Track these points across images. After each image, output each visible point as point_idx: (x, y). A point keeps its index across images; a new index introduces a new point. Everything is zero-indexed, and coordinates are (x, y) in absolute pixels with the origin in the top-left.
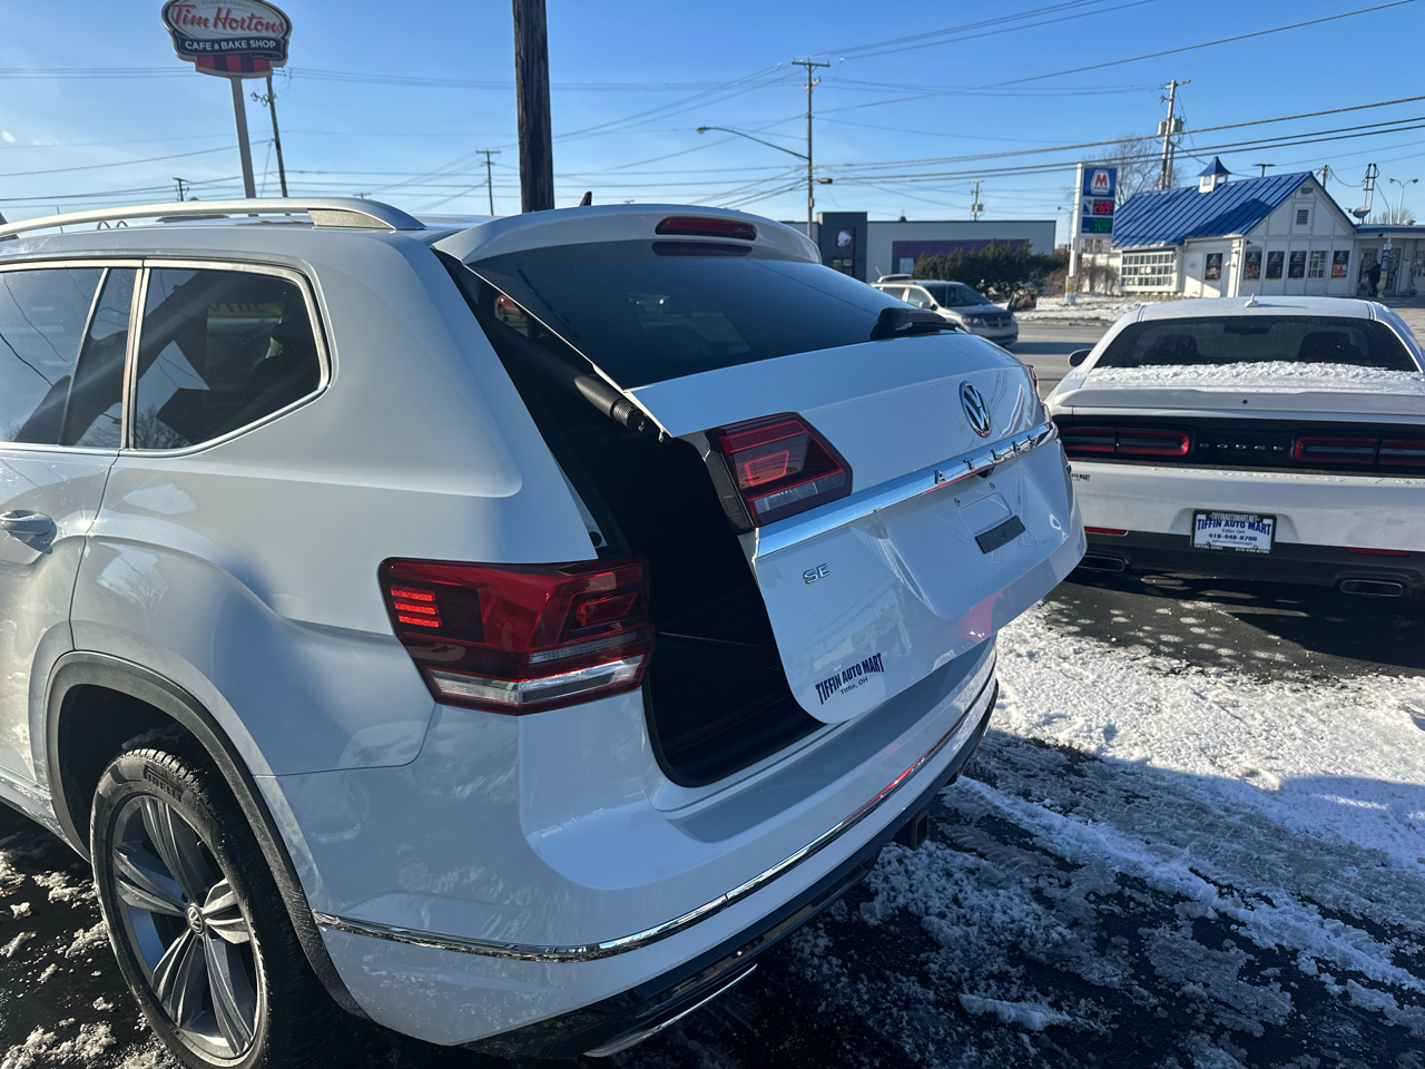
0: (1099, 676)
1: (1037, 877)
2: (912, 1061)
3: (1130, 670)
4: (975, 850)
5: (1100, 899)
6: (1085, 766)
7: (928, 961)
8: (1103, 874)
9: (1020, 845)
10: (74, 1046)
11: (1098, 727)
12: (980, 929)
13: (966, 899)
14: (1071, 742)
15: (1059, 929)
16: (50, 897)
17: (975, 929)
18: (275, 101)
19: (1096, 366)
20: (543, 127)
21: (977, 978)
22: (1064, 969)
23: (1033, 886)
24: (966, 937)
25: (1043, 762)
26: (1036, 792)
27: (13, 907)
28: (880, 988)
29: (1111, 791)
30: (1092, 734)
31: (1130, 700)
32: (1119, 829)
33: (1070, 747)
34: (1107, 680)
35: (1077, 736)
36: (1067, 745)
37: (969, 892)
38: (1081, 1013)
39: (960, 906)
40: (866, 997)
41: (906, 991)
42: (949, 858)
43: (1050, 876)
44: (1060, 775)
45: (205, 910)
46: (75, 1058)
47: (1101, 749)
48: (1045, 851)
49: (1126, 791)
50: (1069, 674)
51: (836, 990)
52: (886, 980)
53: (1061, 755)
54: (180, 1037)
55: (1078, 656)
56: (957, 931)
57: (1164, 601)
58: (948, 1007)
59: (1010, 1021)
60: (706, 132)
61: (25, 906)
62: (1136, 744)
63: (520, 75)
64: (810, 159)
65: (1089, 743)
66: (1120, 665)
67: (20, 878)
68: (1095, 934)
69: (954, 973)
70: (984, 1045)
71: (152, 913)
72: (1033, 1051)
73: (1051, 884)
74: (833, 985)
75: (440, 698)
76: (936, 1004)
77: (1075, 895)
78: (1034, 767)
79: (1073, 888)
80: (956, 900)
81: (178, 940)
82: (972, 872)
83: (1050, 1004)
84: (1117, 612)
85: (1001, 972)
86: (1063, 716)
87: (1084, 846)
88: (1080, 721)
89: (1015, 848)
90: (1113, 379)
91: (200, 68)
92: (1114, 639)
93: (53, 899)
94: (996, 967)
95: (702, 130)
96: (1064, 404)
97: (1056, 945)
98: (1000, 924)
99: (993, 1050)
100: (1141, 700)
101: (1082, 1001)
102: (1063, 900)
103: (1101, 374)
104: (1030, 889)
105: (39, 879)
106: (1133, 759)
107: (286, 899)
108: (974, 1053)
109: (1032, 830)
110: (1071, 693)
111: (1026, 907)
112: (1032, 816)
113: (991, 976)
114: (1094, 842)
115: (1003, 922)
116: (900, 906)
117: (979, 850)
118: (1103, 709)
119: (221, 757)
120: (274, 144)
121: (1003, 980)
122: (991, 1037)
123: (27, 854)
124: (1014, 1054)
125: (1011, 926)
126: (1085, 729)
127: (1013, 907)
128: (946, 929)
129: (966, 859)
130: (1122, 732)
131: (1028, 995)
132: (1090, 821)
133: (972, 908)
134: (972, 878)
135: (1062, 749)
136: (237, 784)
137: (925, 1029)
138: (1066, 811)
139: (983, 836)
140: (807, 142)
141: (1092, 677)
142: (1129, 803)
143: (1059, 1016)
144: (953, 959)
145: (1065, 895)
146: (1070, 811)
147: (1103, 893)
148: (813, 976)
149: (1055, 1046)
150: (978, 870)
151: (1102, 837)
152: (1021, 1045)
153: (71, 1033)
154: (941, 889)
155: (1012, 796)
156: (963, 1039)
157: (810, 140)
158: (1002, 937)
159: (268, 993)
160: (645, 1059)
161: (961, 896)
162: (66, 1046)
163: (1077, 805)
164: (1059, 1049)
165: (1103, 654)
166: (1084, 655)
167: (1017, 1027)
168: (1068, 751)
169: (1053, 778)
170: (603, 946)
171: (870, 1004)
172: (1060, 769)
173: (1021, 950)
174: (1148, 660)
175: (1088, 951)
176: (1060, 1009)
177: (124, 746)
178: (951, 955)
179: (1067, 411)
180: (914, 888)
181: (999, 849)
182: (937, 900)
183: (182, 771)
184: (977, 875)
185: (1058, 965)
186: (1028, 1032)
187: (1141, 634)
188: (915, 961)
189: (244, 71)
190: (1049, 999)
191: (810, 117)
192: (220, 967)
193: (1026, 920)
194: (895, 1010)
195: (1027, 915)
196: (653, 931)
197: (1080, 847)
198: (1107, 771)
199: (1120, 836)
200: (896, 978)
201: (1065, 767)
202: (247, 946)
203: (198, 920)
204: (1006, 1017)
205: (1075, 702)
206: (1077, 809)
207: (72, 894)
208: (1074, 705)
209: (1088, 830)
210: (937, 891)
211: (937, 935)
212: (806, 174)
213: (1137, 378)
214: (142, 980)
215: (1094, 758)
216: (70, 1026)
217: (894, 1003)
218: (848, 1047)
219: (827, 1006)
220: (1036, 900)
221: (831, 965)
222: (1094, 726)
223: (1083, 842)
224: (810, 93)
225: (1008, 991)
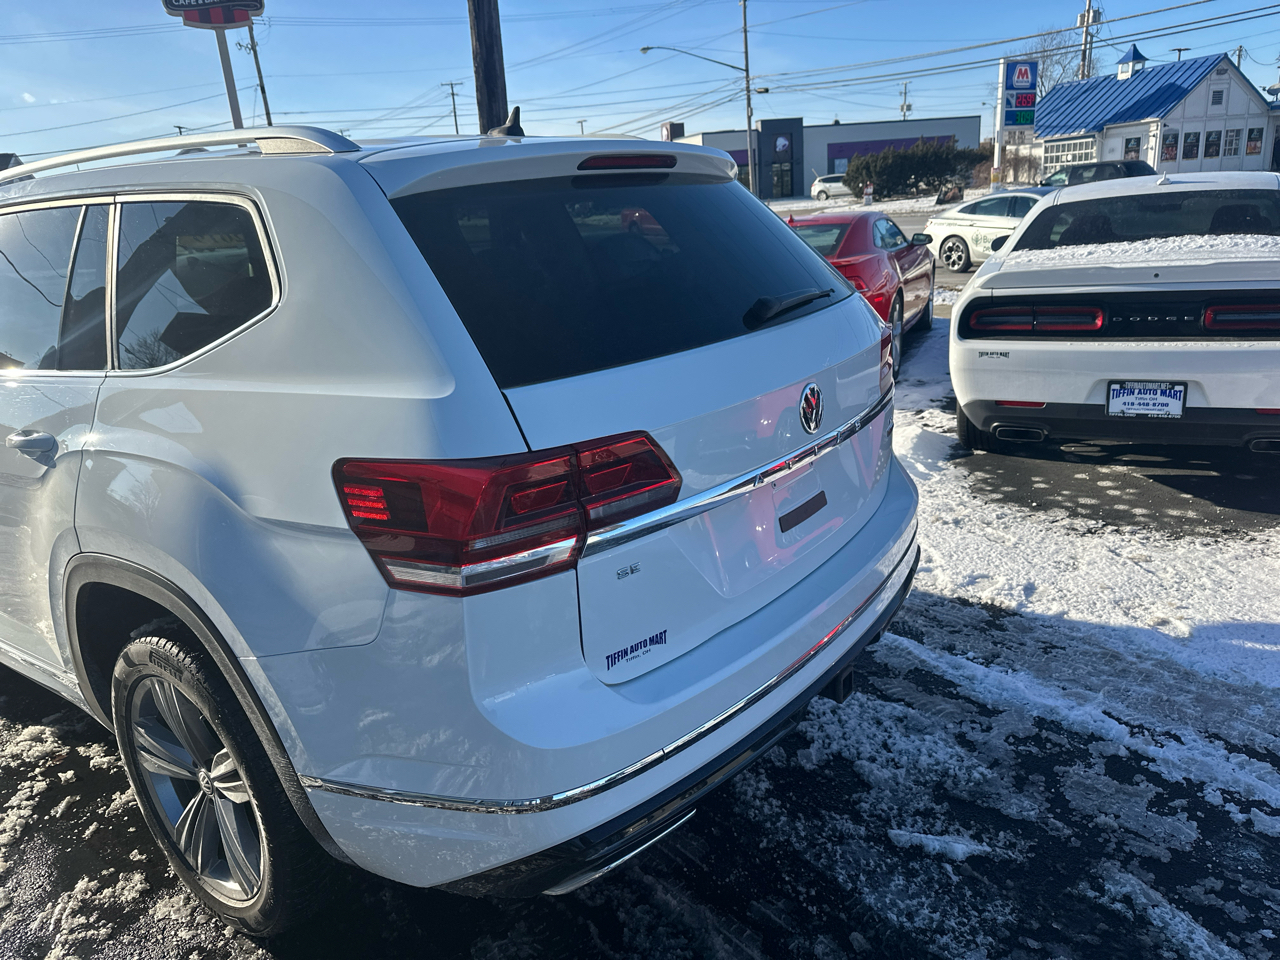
0: (1020, 539)
1: (961, 723)
2: (844, 890)
3: (1049, 532)
4: (903, 700)
5: (1019, 741)
6: (1005, 621)
7: (860, 800)
8: (1022, 718)
9: (944, 695)
10: (114, 892)
11: (1018, 585)
12: (908, 771)
13: (895, 744)
14: (993, 600)
15: (981, 769)
16: (91, 765)
17: (903, 771)
18: (257, 48)
19: (1014, 250)
20: (496, 56)
21: (904, 815)
22: (985, 805)
23: (957, 731)
24: (895, 778)
25: (967, 619)
26: (960, 647)
27: (60, 775)
28: (816, 826)
29: (1030, 642)
30: (1013, 592)
31: (1049, 559)
32: (1037, 677)
33: (992, 604)
34: (1028, 542)
35: (999, 594)
36: (990, 602)
37: (898, 738)
38: (1000, 844)
39: (889, 751)
40: (803, 834)
41: (839, 828)
42: (879, 708)
43: (973, 722)
44: (983, 630)
45: (213, 775)
46: (115, 902)
47: (1021, 605)
48: (968, 700)
49: (1044, 643)
50: (992, 538)
51: (777, 828)
52: (821, 818)
53: (984, 612)
54: (201, 883)
55: (1001, 521)
56: (886, 773)
57: (1082, 466)
58: (878, 841)
59: (934, 853)
60: (649, 51)
61: (70, 774)
62: (1054, 599)
63: (472, 8)
64: (747, 70)
65: (1010, 600)
66: (1040, 528)
67: (66, 750)
68: (1014, 773)
69: (883, 811)
70: (910, 875)
71: (171, 778)
72: (955, 879)
73: (973, 728)
74: (773, 823)
75: (394, 584)
76: (867, 839)
77: (996, 738)
78: (959, 623)
79: (994, 732)
80: (885, 746)
81: (193, 800)
82: (900, 720)
83: (972, 837)
84: (1037, 479)
85: (926, 809)
86: (987, 577)
87: (1005, 694)
88: (1001, 580)
89: (940, 697)
90: (1030, 261)
91: (189, 22)
92: (1034, 504)
93: (94, 766)
94: (922, 804)
95: (645, 50)
96: (984, 286)
97: (978, 784)
98: (926, 766)
99: (919, 879)
100: (1059, 559)
101: (1002, 834)
102: (985, 743)
103: (1019, 256)
104: (954, 734)
105: (81, 750)
106: (1051, 613)
107: (275, 764)
108: (901, 882)
109: (957, 681)
110: (993, 555)
111: (950, 750)
112: (957, 668)
113: (917, 812)
114: (1013, 690)
115: (928, 765)
116: (834, 752)
117: (907, 700)
118: (1023, 568)
119: (210, 642)
120: (259, 88)
121: (929, 816)
122: (917, 867)
123: (72, 728)
124: (938, 882)
125: (935, 767)
126: (1006, 587)
127: (938, 751)
128: (876, 772)
129: (895, 708)
130: (1041, 589)
131: (951, 829)
132: (1010, 671)
133: (900, 753)
134: (900, 725)
135: (985, 606)
136: (225, 666)
137: (857, 861)
138: (987, 663)
139: (911, 688)
140: (744, 55)
141: (1013, 540)
142: (1047, 653)
143: (980, 847)
144: (883, 799)
145: (987, 738)
146: (992, 662)
147: (1021, 735)
148: (756, 816)
149: (976, 874)
150: (906, 718)
151: (1021, 685)
152: (945, 874)
153: (112, 881)
154: (871, 736)
155: (938, 651)
156: (892, 870)
157: (746, 53)
158: (927, 778)
159: (268, 845)
160: (606, 892)
161: (890, 741)
162: (107, 892)
163: (998, 657)
164: (980, 877)
165: (1024, 518)
166: (1006, 519)
167: (941, 857)
168: (990, 608)
169: (976, 633)
170: (555, 798)
171: (807, 840)
172: (982, 625)
173: (945, 789)
174: (1066, 522)
175: (1007, 788)
176: (981, 841)
177: (132, 634)
178: (881, 795)
179: (987, 293)
180: (847, 736)
181: (925, 698)
182: (868, 746)
183: (182, 655)
184: (905, 723)
185: (979, 802)
186: (952, 862)
187: (1060, 498)
188: (848, 801)
189: (225, 23)
190: (971, 832)
191: (745, 31)
192: (229, 824)
193: (950, 762)
194: (829, 845)
195: (951, 757)
196: (602, 782)
197: (1001, 695)
198: (1027, 625)
199: (1038, 684)
200: (830, 816)
201: (988, 623)
202: (248, 804)
203: (207, 783)
204: (931, 849)
205: (997, 563)
206: (998, 660)
207: (109, 762)
208: (997, 566)
209: (1009, 679)
210: (868, 737)
211: (868, 777)
212: (744, 85)
213: (1053, 259)
214: (166, 835)
215: (1014, 613)
216: (111, 875)
217: (829, 839)
218: (787, 879)
219: (768, 843)
220: (959, 743)
221: (771, 805)
222: (1014, 584)
223: (1003, 690)
224: (745, 8)
225: (933, 825)
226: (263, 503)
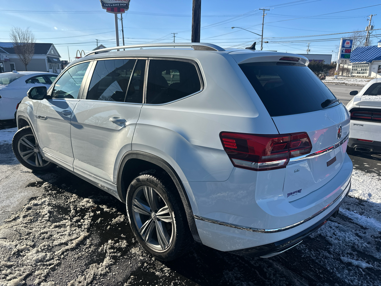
0: (364, 180)
1: (356, 230)
2: (330, 272)
3: (373, 179)
4: (337, 222)
5: (375, 238)
6: (364, 203)
7: (329, 248)
8: (375, 231)
9: (349, 222)
10: (119, 244)
11: (366, 194)
12: (342, 242)
13: (337, 234)
14: (359, 197)
15: (366, 244)
16: (104, 210)
17: (341, 241)
18: (123, 20)
19: (364, 95)
20: (199, 26)
21: (344, 254)
22: (368, 254)
23: (355, 232)
24: (339, 243)
25: (352, 201)
26: (351, 209)
27: (97, 212)
28: (317, 253)
29: (373, 210)
30: (365, 195)
31: (374, 187)
32: (377, 220)
33: (359, 198)
34: (366, 181)
35: (360, 195)
36: (358, 197)
37: (338, 232)
38: (375, 265)
39: (336, 235)
40: (314, 255)
41: (325, 255)
42: (330, 223)
43: (360, 230)
44: (357, 205)
45: (157, 214)
46: (120, 247)
47: (368, 199)
48: (357, 224)
49: (377, 211)
50: (355, 179)
51: (306, 252)
52: (319, 251)
53: (357, 200)
54: (146, 244)
55: (357, 175)
56: (336, 241)
57: (379, 161)
58: (337, 260)
59: (356, 265)
60: (234, 28)
61: (99, 212)
62: (378, 199)
63: (193, 13)
64: (262, 36)
65: (364, 198)
66: (369, 178)
67: (96, 206)
68: (375, 246)
69: (337, 252)
70: (349, 270)
72: (364, 273)
73: (360, 232)
74: (304, 251)
75: (235, 166)
76: (334, 259)
77: (368, 235)
78: (350, 202)
79: (367, 234)
80: (334, 234)
81: (148, 221)
82: (337, 227)
83: (366, 262)
84: (365, 164)
85: (350, 253)
86: (356, 190)
87: (368, 224)
88: (361, 192)
89: (348, 222)
90: (370, 98)
91: (108, 11)
92: (366, 171)
93: (105, 211)
94: (349, 251)
95: (233, 28)
96: (357, 105)
97: (365, 248)
98: (348, 241)
99: (352, 272)
100: (377, 187)
101: (376, 262)
102: (365, 237)
103: (366, 97)
104: (355, 233)
105: (101, 206)
106: (377, 202)
107: (186, 212)
108: (347, 272)
109: (352, 218)
110: (357, 184)
111: (355, 237)
112: (352, 215)
113: (348, 253)
114: (371, 223)
115: (349, 241)
116: (319, 234)
117: (338, 222)
118: (367, 189)
119: (173, 177)
120: (122, 31)
121: (351, 255)
122: (351, 268)
123: (96, 200)
124: (358, 273)
125: (351, 242)
126: (363, 194)
127: (351, 237)
128: (333, 240)
129: (335, 224)
130: (373, 195)
131: (359, 259)
132: (368, 217)
133: (339, 236)
134: (337, 229)
135: (356, 198)
136: (177, 183)
137: (332, 264)
138: (361, 214)
139: (338, 219)
140: (262, 31)
141: (362, 180)
142: (379, 214)
143: (370, 265)
144: (337, 248)
145: (365, 236)
146: (362, 214)
147: (376, 236)
148: (298, 248)
149: (370, 273)
150: (339, 227)
151: (373, 222)
152: (360, 271)
153: (117, 241)
154: (329, 231)
155: (345, 209)
156: (343, 268)
157: (263, 31)
158: (349, 244)
160: (259, 263)
161: (335, 233)
162: (117, 244)
163: (364, 213)
164: (371, 274)
165: (364, 174)
166: (358, 174)
167: (358, 267)
168: (358, 199)
169: (355, 205)
171: (316, 257)
172: (357, 203)
173: (355, 248)
174: (377, 177)
175: (374, 250)
176: (369, 264)
177: (140, 174)
178: (335, 247)
179: (358, 107)
180: (322, 230)
181: (344, 222)
182: (329, 233)
183: (157, 180)
184: (339, 228)
185: (366, 253)
186: (362, 268)
187: (374, 170)
188: (326, 248)
189: (118, 12)
190: (366, 261)
191: (263, 25)
192: (160, 228)
193: (355, 241)
194: (323, 259)
195: (355, 239)
197: (367, 224)
198: (371, 205)
199: (378, 222)
200: (321, 251)
201: (358, 203)
203: (155, 216)
204: (354, 264)
205: (358, 186)
206: (364, 214)
207: (109, 210)
208: (358, 187)
209: (368, 219)
210: (328, 231)
211: (331, 242)
212: (261, 40)
213: (377, 99)
214: (137, 230)
215: (366, 202)
216: (117, 240)
217: (322, 257)
218: (312, 266)
219: (304, 256)
220: (357, 236)
221: (303, 246)
222: (365, 193)
223: (368, 223)
224: (264, 18)
225: (353, 258)
226: (196, 141)
